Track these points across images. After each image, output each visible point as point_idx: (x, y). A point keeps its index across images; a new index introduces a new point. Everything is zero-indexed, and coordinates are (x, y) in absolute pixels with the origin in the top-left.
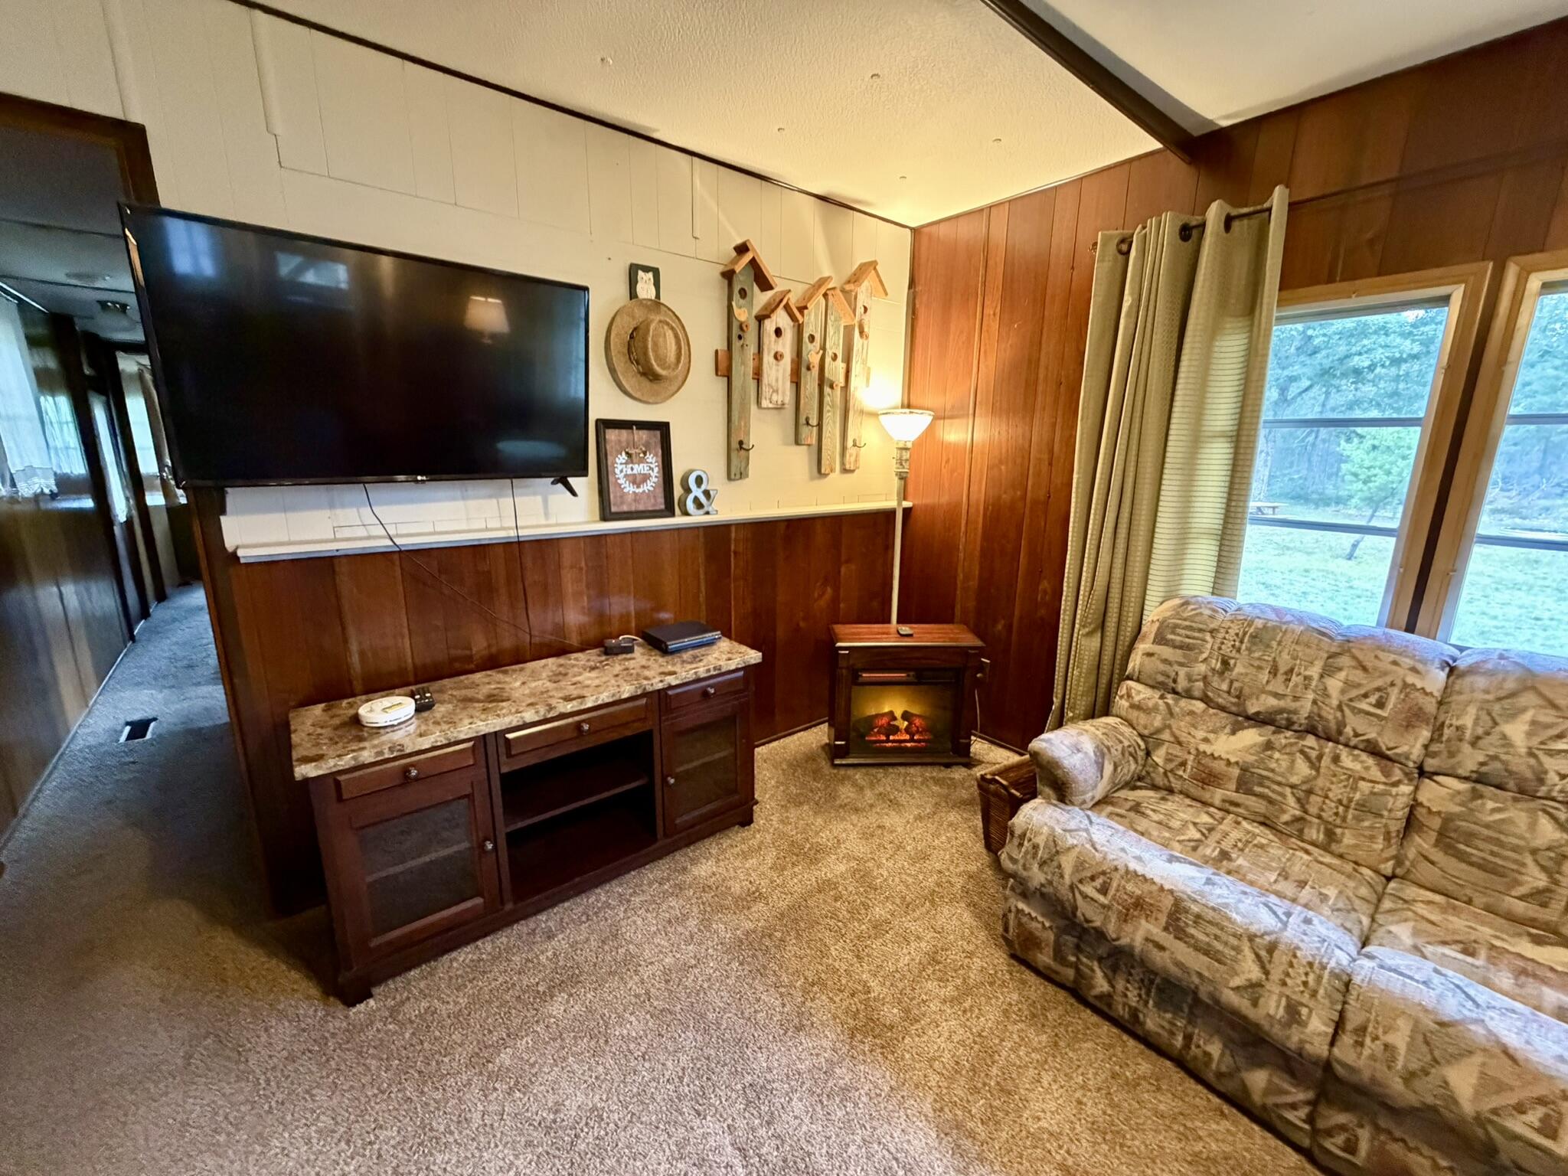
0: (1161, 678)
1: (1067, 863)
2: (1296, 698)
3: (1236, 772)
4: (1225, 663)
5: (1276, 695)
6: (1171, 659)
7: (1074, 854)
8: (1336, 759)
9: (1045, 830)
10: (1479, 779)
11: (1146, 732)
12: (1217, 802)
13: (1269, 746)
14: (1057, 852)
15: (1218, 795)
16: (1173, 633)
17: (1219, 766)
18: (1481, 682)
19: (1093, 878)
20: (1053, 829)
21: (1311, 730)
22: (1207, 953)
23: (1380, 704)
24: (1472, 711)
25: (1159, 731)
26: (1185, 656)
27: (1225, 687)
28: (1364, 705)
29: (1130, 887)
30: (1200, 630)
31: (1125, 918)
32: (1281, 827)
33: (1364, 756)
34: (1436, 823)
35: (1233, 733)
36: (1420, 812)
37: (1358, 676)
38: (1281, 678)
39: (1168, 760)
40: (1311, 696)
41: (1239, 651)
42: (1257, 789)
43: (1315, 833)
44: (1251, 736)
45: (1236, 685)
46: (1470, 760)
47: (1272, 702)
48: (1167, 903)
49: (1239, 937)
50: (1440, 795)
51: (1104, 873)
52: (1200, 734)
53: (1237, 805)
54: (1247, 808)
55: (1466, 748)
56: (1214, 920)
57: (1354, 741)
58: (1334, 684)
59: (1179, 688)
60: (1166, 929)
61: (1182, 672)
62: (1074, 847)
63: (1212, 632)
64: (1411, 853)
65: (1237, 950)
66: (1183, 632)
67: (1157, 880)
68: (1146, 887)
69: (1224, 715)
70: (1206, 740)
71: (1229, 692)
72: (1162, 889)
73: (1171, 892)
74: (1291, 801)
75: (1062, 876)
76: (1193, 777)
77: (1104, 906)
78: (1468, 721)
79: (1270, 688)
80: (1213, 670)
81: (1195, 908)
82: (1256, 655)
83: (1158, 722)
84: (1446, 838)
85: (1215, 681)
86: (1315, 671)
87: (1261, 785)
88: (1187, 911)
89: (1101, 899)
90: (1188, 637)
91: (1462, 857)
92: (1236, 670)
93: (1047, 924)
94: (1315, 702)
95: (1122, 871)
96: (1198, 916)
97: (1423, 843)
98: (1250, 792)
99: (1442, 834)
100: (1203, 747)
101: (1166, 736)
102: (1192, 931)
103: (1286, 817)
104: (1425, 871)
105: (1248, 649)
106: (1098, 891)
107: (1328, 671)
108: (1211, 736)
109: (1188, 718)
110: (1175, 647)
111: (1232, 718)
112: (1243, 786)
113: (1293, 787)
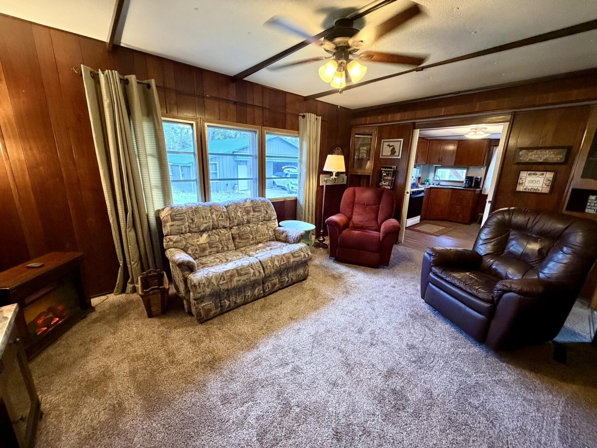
0: (178, 231)
1: (214, 281)
2: (209, 222)
3: (207, 245)
4: (192, 220)
5: (206, 223)
6: (179, 224)
7: (213, 278)
8: (220, 232)
9: (203, 278)
10: (238, 225)
11: (183, 247)
12: (208, 254)
13: (209, 236)
14: (210, 280)
15: (207, 252)
16: (176, 217)
17: (204, 245)
18: (231, 207)
19: (221, 279)
20: (204, 277)
21: (213, 228)
22: (246, 274)
23: (222, 217)
24: (233, 213)
25: (186, 245)
26: (182, 222)
27: (194, 226)
28: (220, 219)
29: (228, 274)
30: (182, 214)
31: (231, 281)
32: (221, 251)
33: (223, 229)
34: (237, 236)
35: (201, 236)
36: (234, 235)
37: (217, 213)
38: (205, 219)
39: (192, 251)
40: (211, 221)
41: (194, 216)
42: (213, 246)
43: (226, 249)
44: (205, 235)
45: (197, 224)
46: (236, 222)
47: (205, 225)
48: (235, 271)
49: (247, 267)
50: (235, 230)
51: (222, 276)
52: (196, 240)
53: (211, 252)
54: (213, 251)
55: (235, 220)
56: (243, 268)
57: (221, 227)
58: (214, 216)
59: (183, 232)
60: (238, 276)
61: (183, 226)
62: (212, 276)
63: (185, 213)
64: (237, 243)
65: (249, 269)
66: (178, 215)
67: (231, 269)
68: (230, 272)
69: (196, 234)
70: (198, 241)
71: (196, 227)
72: (232, 270)
73: (234, 269)
74: (220, 245)
75: (214, 285)
76: (200, 252)
77: (226, 283)
78: (233, 215)
79: (204, 222)
80: (190, 223)
81: (239, 268)
82: (198, 215)
83: (184, 243)
84: (240, 237)
85: (192, 226)
86: (210, 215)
87: (213, 245)
88: (239, 270)
89: (225, 282)
90: (181, 216)
91: (244, 239)
92: (196, 221)
93: (211, 302)
94: (212, 222)
95: (224, 273)
96: (241, 269)
97: (237, 240)
98: (212, 248)
99: (239, 237)
100: (198, 243)
101: (189, 245)
102: (242, 273)
103: (220, 249)
104: (241, 245)
105: (196, 214)
106: (223, 281)
107: (212, 213)
108: (198, 239)
109: (190, 238)
110: (179, 220)
111: (198, 233)
112: (211, 247)
113: (218, 242)
